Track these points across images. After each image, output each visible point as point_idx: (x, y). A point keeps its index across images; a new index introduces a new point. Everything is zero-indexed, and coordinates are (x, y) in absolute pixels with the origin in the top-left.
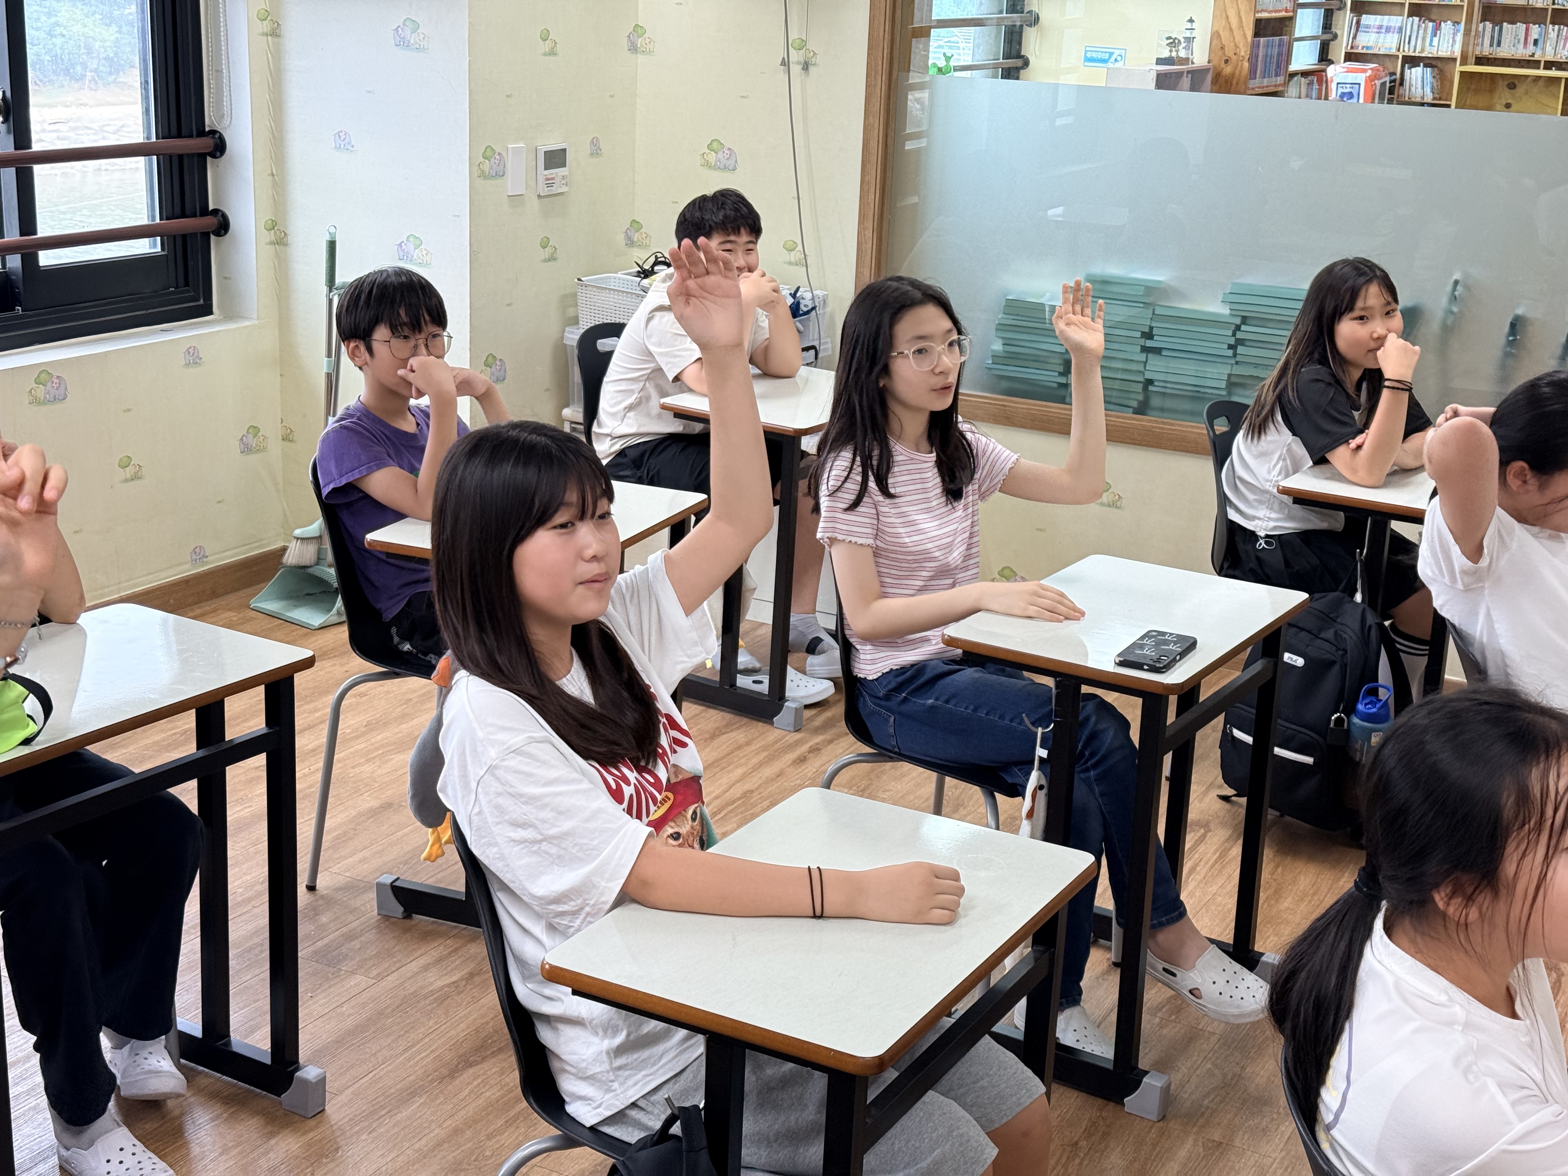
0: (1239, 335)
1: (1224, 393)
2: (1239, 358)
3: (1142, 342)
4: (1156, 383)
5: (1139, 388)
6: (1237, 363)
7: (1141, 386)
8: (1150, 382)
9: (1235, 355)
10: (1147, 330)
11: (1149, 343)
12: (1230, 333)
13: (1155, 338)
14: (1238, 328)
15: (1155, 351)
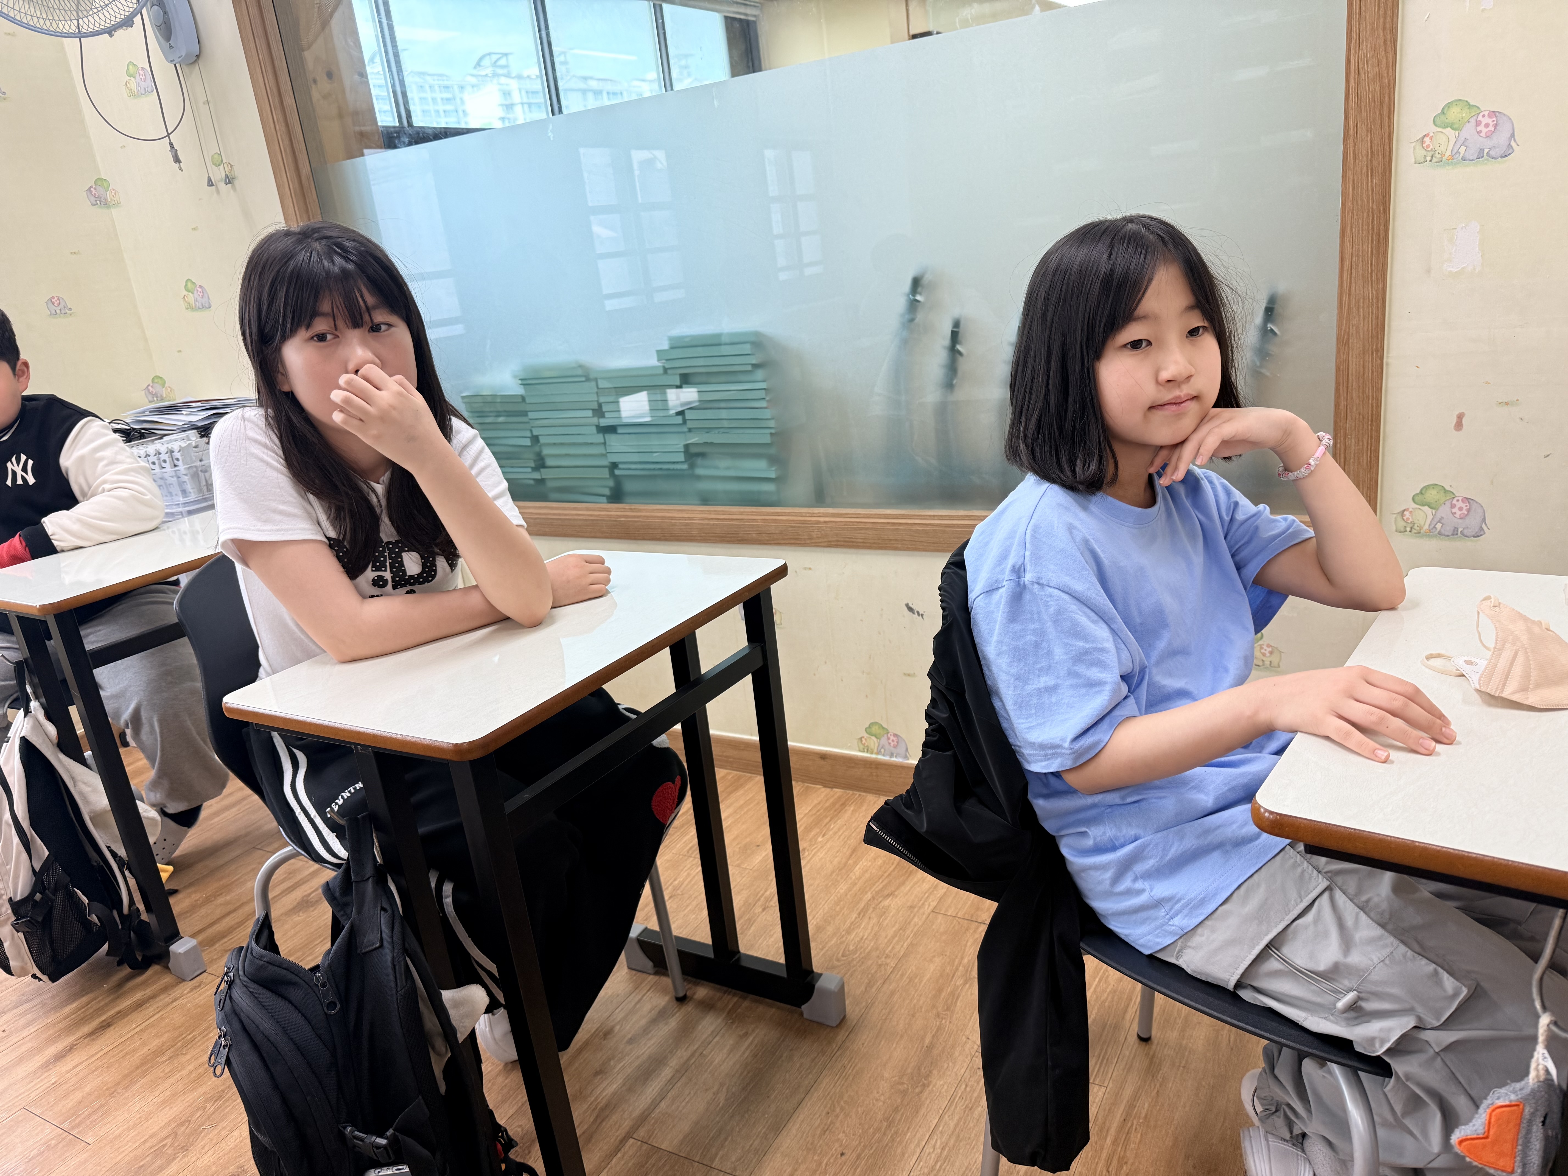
1: (685, 466)
2: (691, 424)
3: (595, 420)
4: (620, 466)
5: (606, 473)
6: (690, 430)
7: (606, 471)
8: (614, 466)
9: (686, 421)
10: (595, 406)
11: (604, 422)
13: (607, 415)
15: (611, 429)
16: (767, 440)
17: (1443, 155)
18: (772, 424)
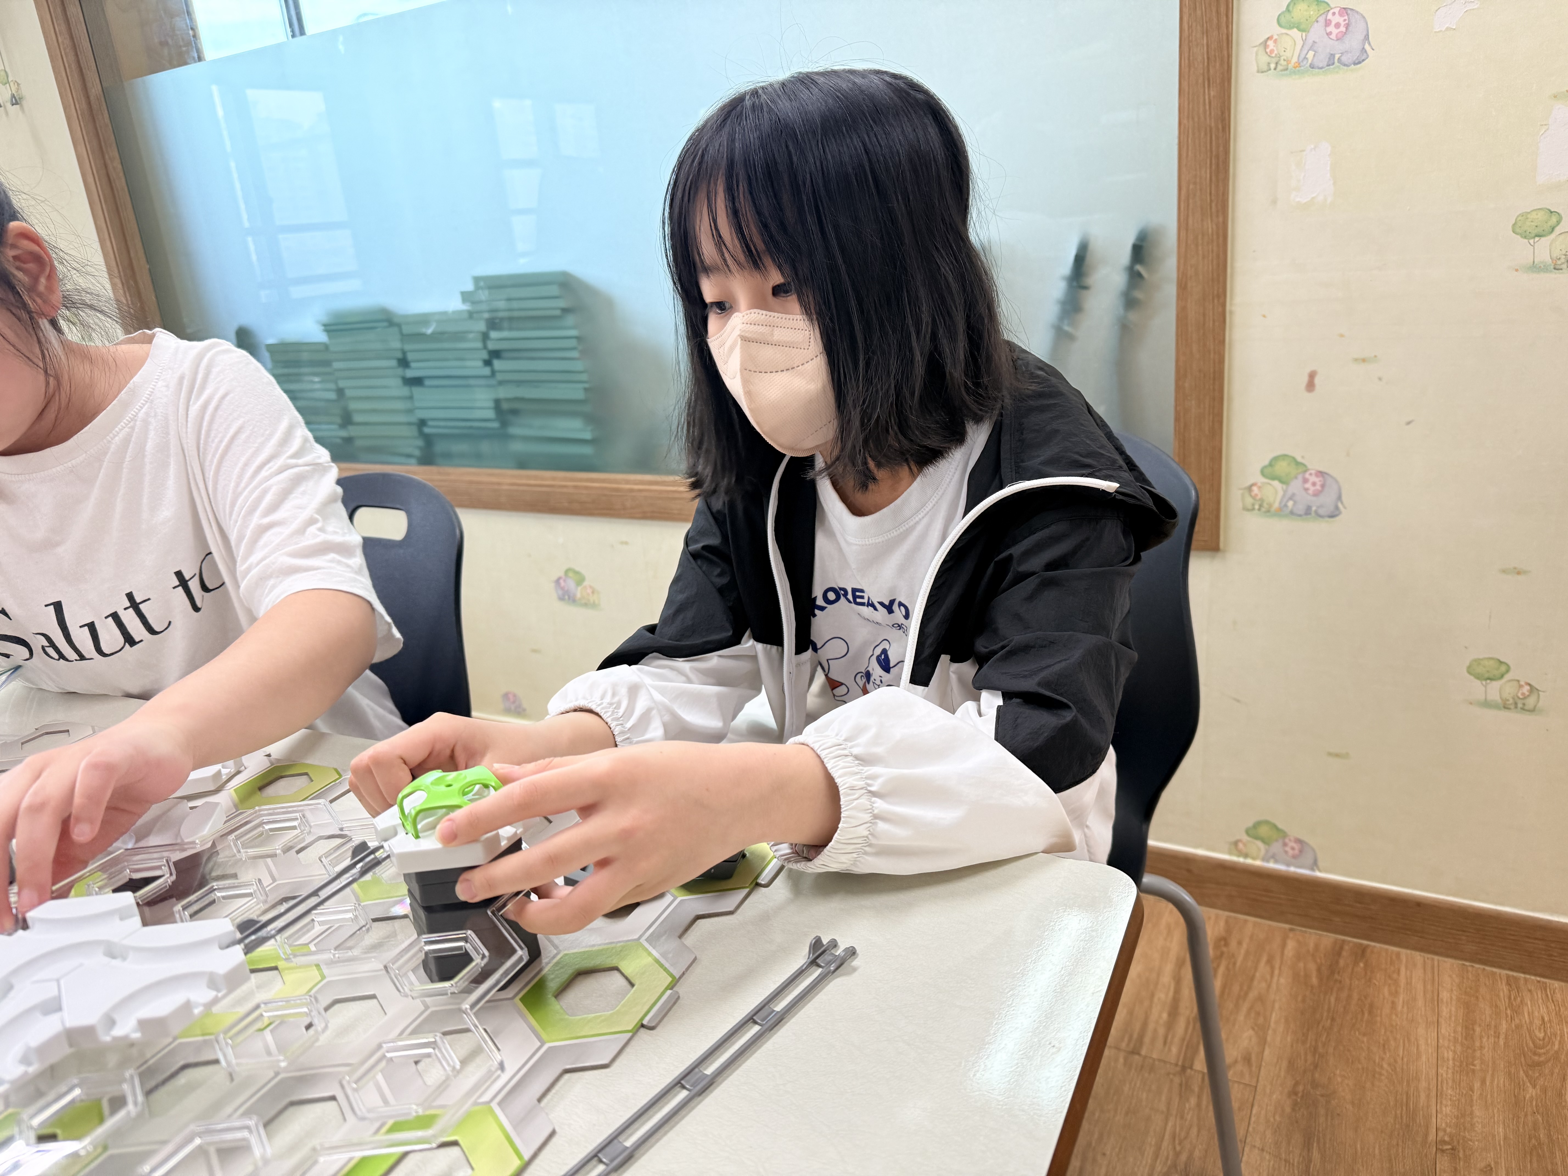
0: (491, 346)
1: (496, 425)
2: (499, 377)
3: (400, 371)
4: (430, 423)
5: (413, 431)
6: (499, 383)
7: (415, 428)
8: (422, 423)
9: (493, 373)
10: (399, 355)
11: (410, 373)
12: (479, 345)
13: (413, 365)
14: (485, 337)
15: (417, 382)
16: (580, 395)
17: (1288, 61)
18: (584, 377)
